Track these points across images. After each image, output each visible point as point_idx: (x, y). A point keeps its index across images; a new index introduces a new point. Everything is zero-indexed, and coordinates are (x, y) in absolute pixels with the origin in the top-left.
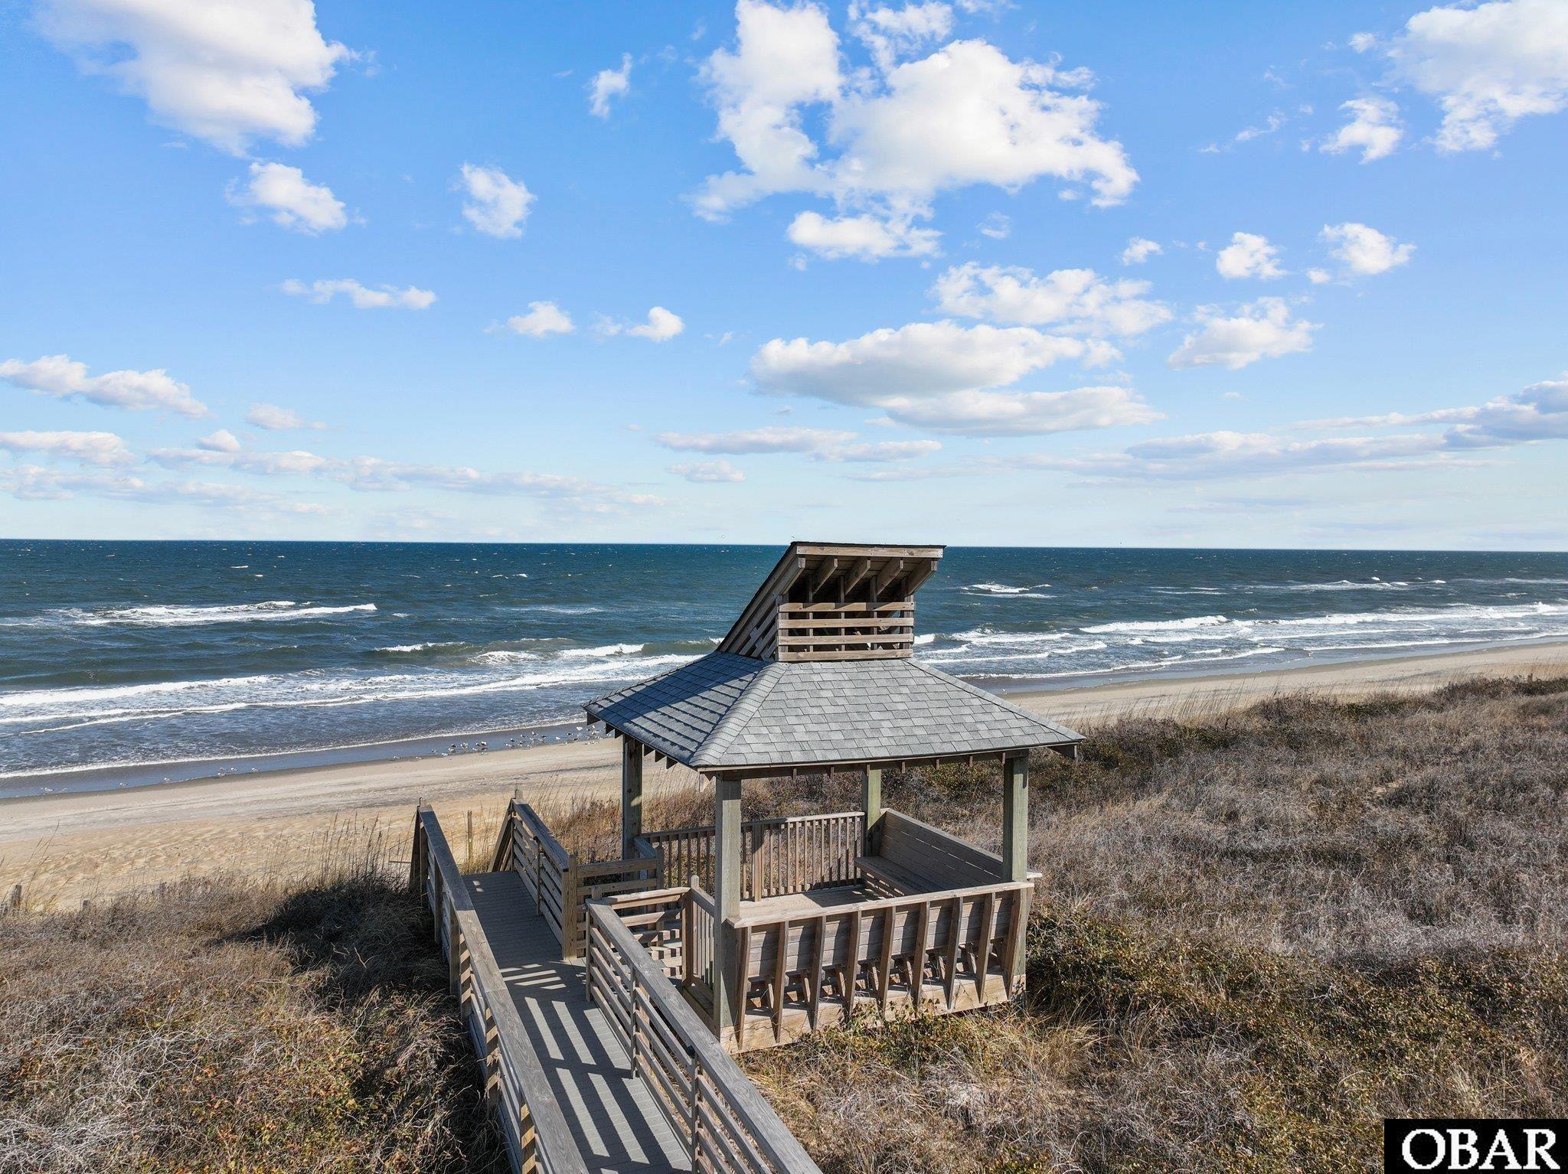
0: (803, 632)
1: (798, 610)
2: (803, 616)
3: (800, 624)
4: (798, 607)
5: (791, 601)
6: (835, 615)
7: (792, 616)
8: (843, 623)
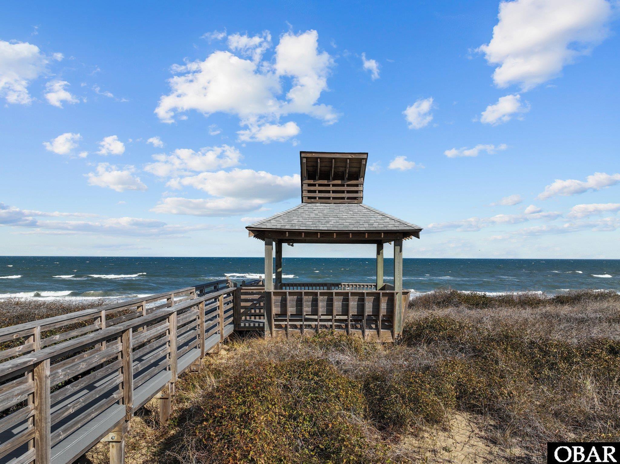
0: (314, 192)
1: (311, 183)
2: (314, 185)
3: (312, 188)
4: (311, 182)
5: (309, 179)
6: (329, 185)
7: (309, 185)
8: (331, 188)
